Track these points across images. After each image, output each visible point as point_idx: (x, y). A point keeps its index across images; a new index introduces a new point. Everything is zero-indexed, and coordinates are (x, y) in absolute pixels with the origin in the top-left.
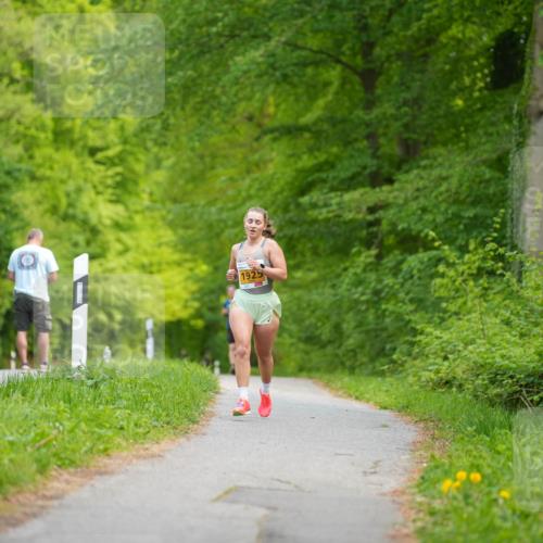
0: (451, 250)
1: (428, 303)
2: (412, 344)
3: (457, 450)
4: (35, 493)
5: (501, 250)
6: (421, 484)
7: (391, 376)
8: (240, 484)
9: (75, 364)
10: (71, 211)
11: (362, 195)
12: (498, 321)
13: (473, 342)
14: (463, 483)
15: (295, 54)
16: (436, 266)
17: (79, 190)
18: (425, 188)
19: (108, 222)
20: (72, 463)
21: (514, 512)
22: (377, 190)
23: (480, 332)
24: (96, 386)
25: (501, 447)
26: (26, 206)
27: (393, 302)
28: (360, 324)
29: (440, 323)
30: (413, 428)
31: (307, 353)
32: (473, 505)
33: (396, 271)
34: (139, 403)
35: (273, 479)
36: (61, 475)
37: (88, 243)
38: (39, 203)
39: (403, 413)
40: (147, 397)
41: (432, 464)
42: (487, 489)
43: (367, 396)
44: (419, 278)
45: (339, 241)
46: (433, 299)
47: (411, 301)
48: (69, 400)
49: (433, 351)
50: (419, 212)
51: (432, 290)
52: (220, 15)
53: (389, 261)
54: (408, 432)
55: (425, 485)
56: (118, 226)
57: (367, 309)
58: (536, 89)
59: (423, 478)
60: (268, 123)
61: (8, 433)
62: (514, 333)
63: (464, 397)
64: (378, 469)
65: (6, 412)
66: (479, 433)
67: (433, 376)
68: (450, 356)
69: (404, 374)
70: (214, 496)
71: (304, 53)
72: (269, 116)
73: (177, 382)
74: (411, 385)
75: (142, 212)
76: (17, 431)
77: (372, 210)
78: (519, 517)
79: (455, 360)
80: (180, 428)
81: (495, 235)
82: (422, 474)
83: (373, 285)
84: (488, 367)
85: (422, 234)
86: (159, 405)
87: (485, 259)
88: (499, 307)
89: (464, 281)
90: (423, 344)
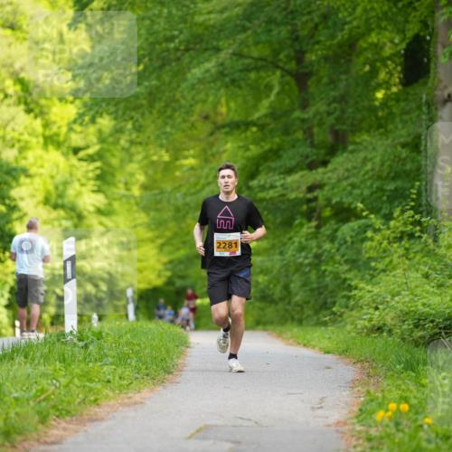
0: (377, 219)
1: (361, 263)
2: (349, 298)
3: (388, 385)
4: (38, 440)
5: (417, 217)
6: (360, 415)
7: (332, 325)
8: (208, 423)
9: (68, 329)
10: (60, 201)
11: (302, 177)
12: (419, 275)
13: (398, 294)
14: (394, 413)
15: (240, 62)
16: (365, 232)
17: (66, 183)
18: (355, 168)
19: (92, 209)
20: (68, 412)
21: (437, 435)
22: (314, 172)
23: (404, 286)
24: (86, 346)
25: (424, 381)
26: (22, 199)
27: (331, 263)
28: (304, 285)
29: (371, 279)
30: (351, 368)
31: (262, 309)
32: (403, 431)
33: (332, 238)
34: (122, 360)
35: (236, 418)
36: (59, 423)
38: (33, 196)
39: (343, 356)
40: (128, 354)
41: (368, 398)
42: (414, 417)
43: (313, 343)
44: (352, 243)
46: (364, 259)
47: (346, 261)
48: (63, 360)
49: (366, 303)
50: (349, 188)
51: (363, 252)
52: (176, 33)
53: (326, 230)
54: (348, 371)
55: (364, 415)
56: (99, 212)
57: (310, 271)
58: (440, 81)
59: (361, 410)
60: (220, 120)
61: (13, 390)
62: (432, 284)
63: (394, 341)
64: (323, 405)
65: (11, 373)
66: (406, 370)
67: (366, 323)
68: (380, 307)
69: (343, 323)
70: (188, 435)
71: (247, 61)
72: (221, 114)
73: (154, 340)
74: (349, 333)
75: (120, 199)
76: (22, 389)
77: (311, 189)
78: (441, 439)
79: (384, 309)
80: (157, 378)
81: (413, 204)
82: (360, 407)
83: (314, 250)
84: (412, 314)
85: (353, 206)
86: (139, 360)
87: (405, 224)
88: (419, 264)
89: (389, 243)
90: (357, 298)
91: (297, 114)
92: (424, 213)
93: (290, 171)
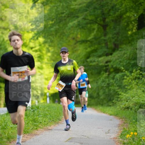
0: (128, 72)
1: (122, 87)
2: (118, 98)
3: (130, 126)
5: (141, 72)
6: (121, 136)
7: (113, 106)
8: (72, 137)
11: (104, 58)
12: (141, 91)
13: (134, 97)
14: (132, 135)
15: (85, 21)
16: (124, 76)
18: (121, 56)
20: (28, 132)
22: (108, 57)
23: (136, 94)
24: (34, 111)
27: (113, 86)
28: (104, 93)
29: (125, 92)
30: (119, 120)
32: (135, 141)
33: (113, 78)
34: (45, 116)
35: (81, 135)
36: (25, 136)
39: (116, 116)
40: (47, 114)
41: (124, 130)
42: (139, 137)
43: (106, 112)
44: (120, 80)
45: (98, 71)
46: (123, 85)
47: (118, 86)
48: (26, 115)
49: (124, 99)
50: (119, 62)
51: (123, 83)
52: (64, 11)
53: (111, 76)
54: (117, 122)
56: (39, 68)
57: (106, 89)
59: (121, 134)
60: (78, 40)
63: (132, 112)
64: (109, 132)
66: (136, 122)
67: (124, 106)
68: (128, 101)
69: (116, 106)
70: (66, 140)
71: (87, 21)
72: (78, 38)
73: (55, 110)
74: (118, 109)
77: (107, 62)
80: (56, 122)
81: (139, 68)
83: (107, 82)
84: (138, 103)
85: (120, 68)
86: (51, 116)
87: (137, 74)
88: (141, 87)
89: (132, 80)
90: (121, 98)
91: (103, 38)
92: (143, 71)
93: (100, 56)
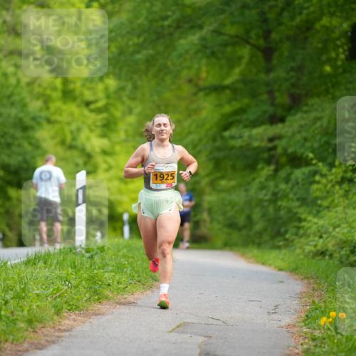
0: (324, 166)
1: (309, 201)
3: (329, 297)
4: (54, 328)
6: (306, 320)
7: (285, 249)
8: (186, 321)
9: (77, 244)
10: (74, 143)
11: (264, 130)
13: (339, 226)
14: (334, 319)
15: (219, 38)
16: (314, 176)
17: (79, 130)
18: (306, 125)
19: (98, 150)
20: (77, 307)
22: (274, 126)
23: (343, 220)
24: (91, 257)
26: (45, 140)
27: (286, 200)
28: (264, 216)
29: (317, 214)
30: (299, 282)
31: (229, 234)
32: (341, 334)
33: (287, 180)
34: (120, 268)
35: (208, 317)
36: (70, 316)
37: (85, 164)
38: (53, 138)
39: (293, 273)
40: (125, 265)
41: (313, 307)
43: (269, 262)
44: (303, 185)
45: (250, 160)
46: (312, 198)
47: (298, 199)
48: (74, 267)
49: (312, 232)
51: (312, 192)
52: (170, 13)
53: (283, 173)
54: (297, 286)
55: (309, 320)
56: (104, 152)
57: (268, 206)
59: (307, 316)
60: (202, 84)
61: (35, 289)
63: (334, 263)
64: (277, 310)
65: (34, 275)
67: (312, 249)
68: (324, 236)
69: (293, 248)
70: (171, 329)
71: (225, 38)
72: (202, 79)
74: (298, 255)
75: (120, 143)
76: (41, 287)
77: (271, 140)
79: (327, 238)
80: (147, 284)
82: (306, 313)
83: (272, 189)
84: (349, 242)
85: (305, 155)
86: (133, 269)
87: (346, 171)
89: (332, 186)
90: (306, 228)
93: (255, 125)
